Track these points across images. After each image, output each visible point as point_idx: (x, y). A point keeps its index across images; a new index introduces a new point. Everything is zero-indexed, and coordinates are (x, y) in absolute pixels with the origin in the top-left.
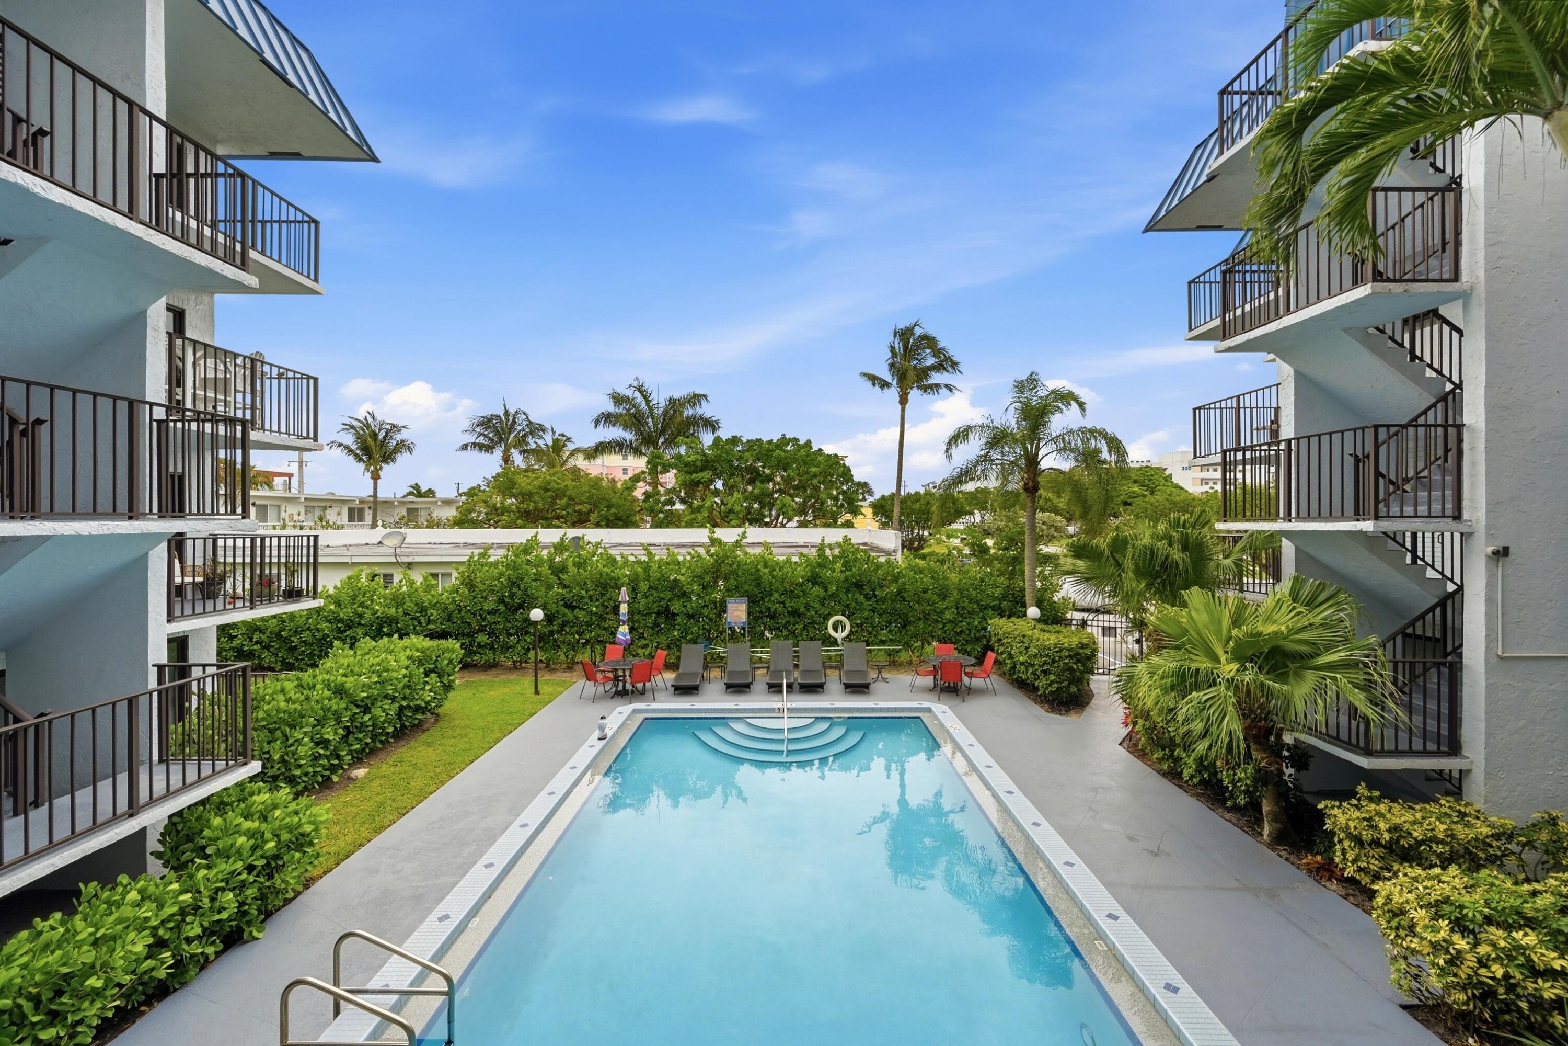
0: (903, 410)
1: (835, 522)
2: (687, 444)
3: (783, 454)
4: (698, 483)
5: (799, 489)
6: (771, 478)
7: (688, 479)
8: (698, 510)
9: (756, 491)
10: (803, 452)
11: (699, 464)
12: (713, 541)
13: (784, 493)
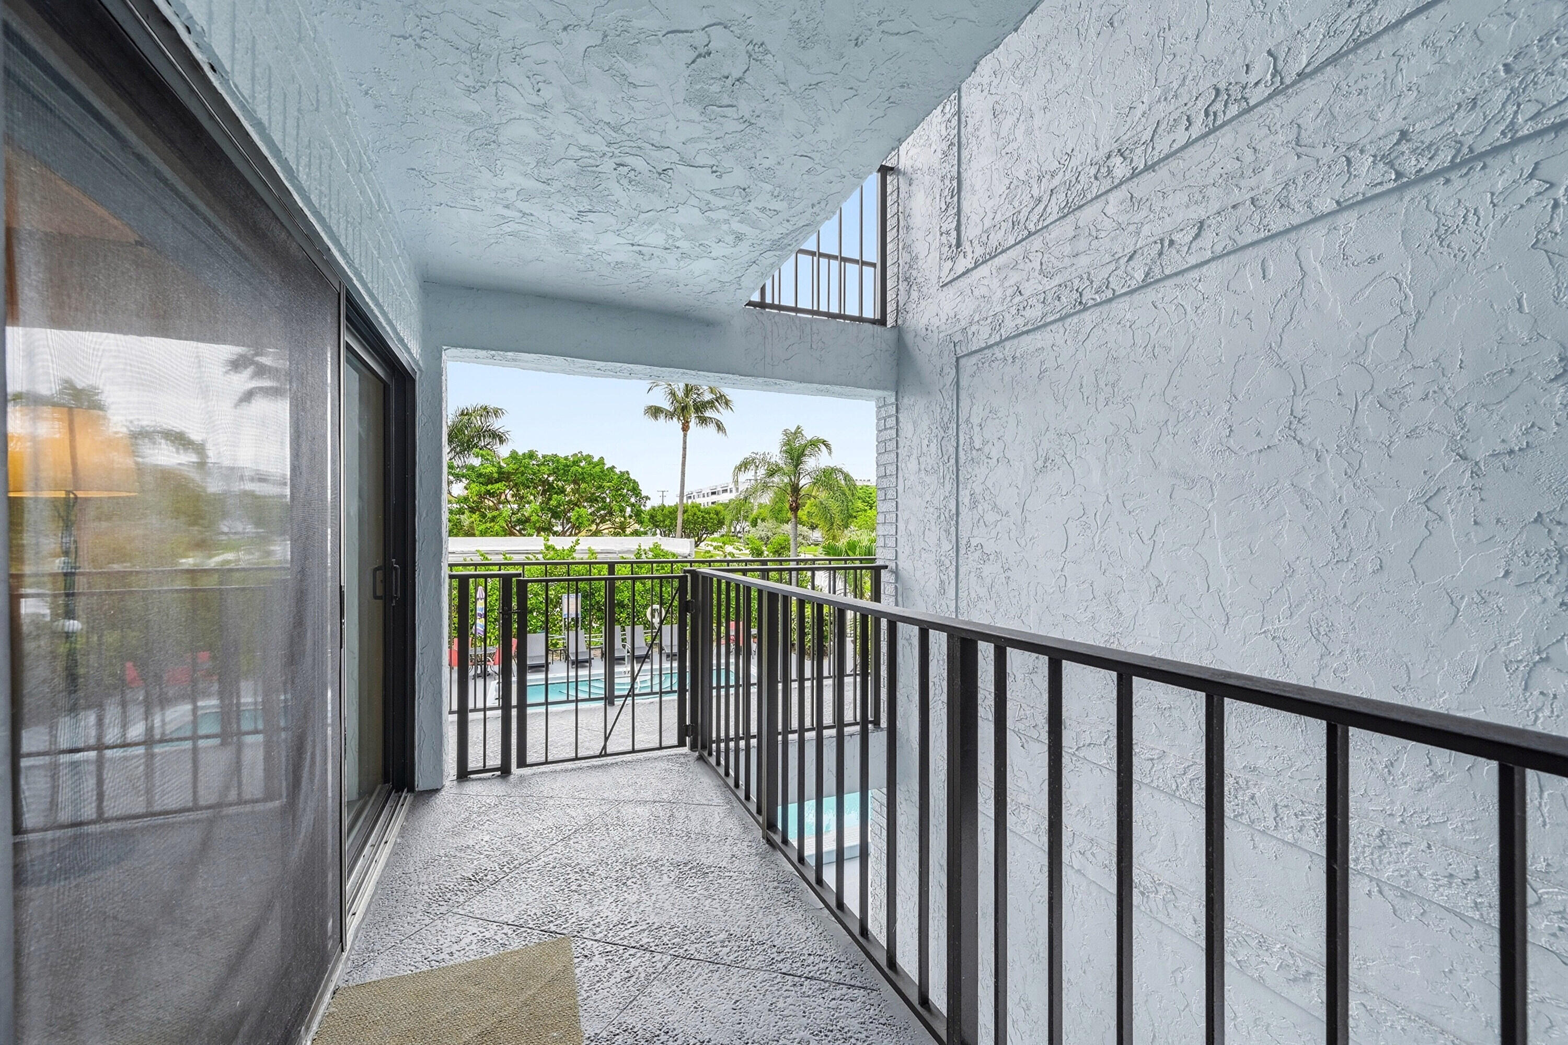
0: (685, 436)
1: (624, 530)
2: (482, 456)
3: (580, 470)
4: (492, 494)
5: (591, 501)
6: (562, 491)
7: (483, 489)
8: (493, 519)
9: (553, 503)
10: (597, 469)
11: (496, 475)
12: (548, 548)
13: (576, 505)
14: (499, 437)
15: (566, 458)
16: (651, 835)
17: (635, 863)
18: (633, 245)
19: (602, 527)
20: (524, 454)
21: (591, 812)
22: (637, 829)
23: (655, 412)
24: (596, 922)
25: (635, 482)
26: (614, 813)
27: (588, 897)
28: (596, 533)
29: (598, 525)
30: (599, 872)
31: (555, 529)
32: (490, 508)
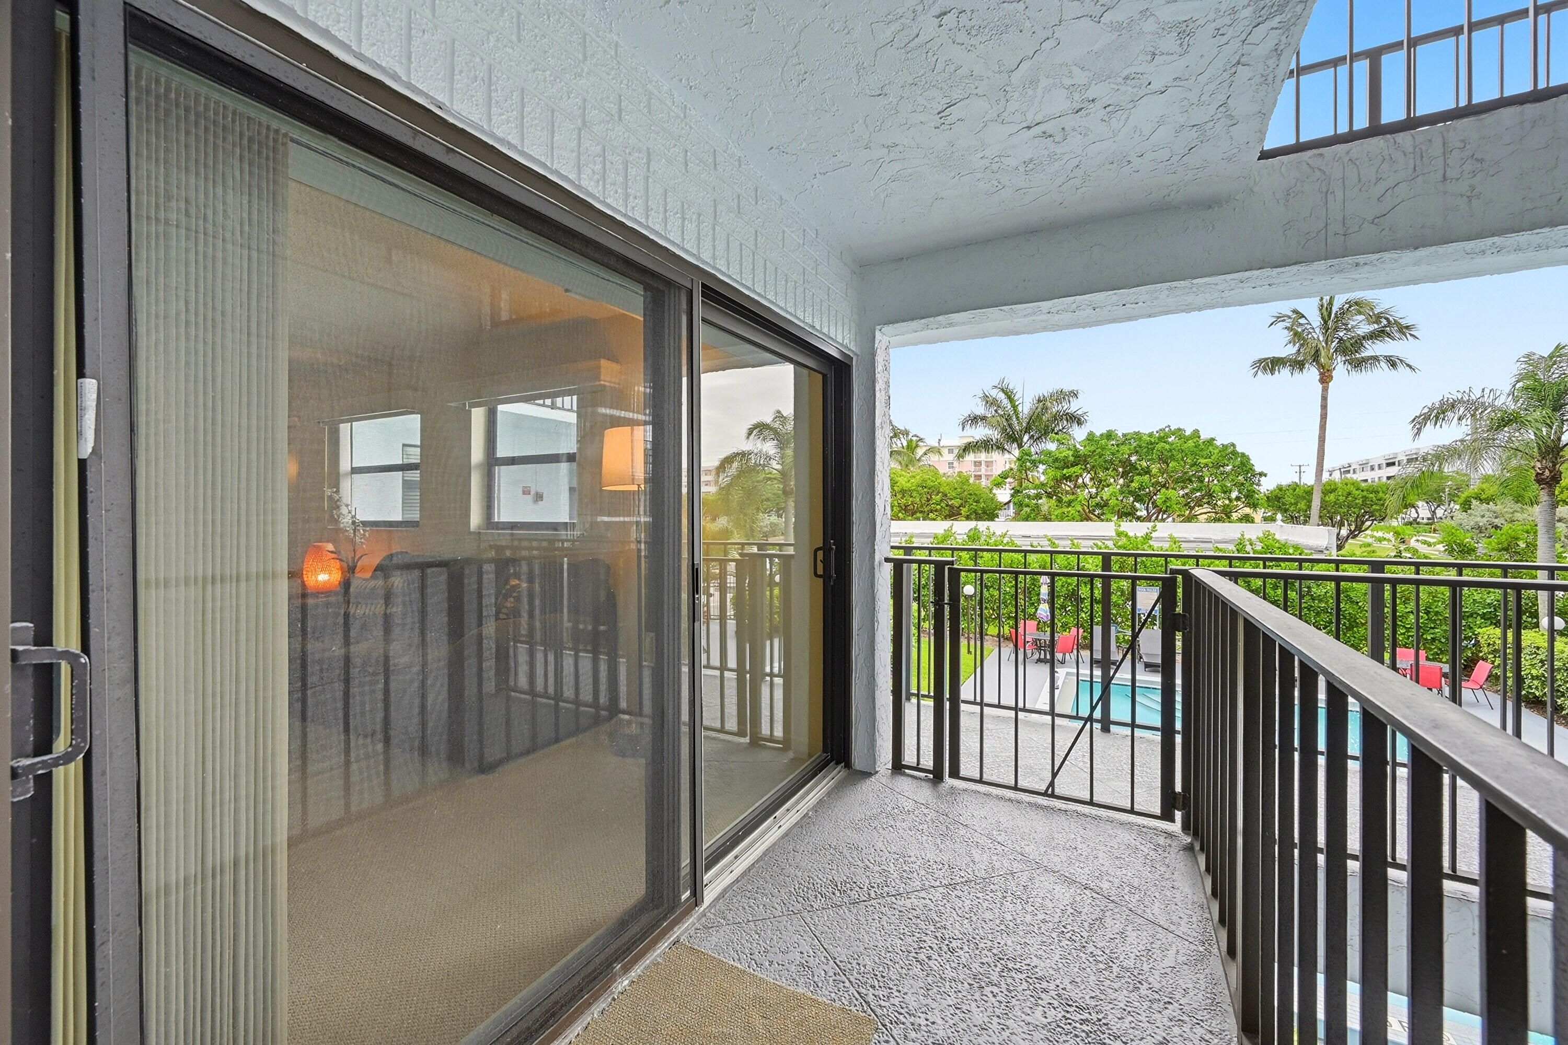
1: (1228, 515)
2: (1058, 440)
3: (1167, 447)
4: (1068, 478)
5: (1183, 482)
6: (1147, 471)
7: (1059, 474)
8: (1069, 504)
9: (1134, 485)
10: (1191, 443)
11: (1071, 459)
12: (1119, 534)
13: (1163, 486)
14: (1075, 419)
15: (1151, 435)
16: (1054, 935)
17: (1010, 965)
18: (1029, 128)
19: (1198, 510)
20: (1102, 435)
21: (998, 865)
22: (1041, 916)
23: (1272, 365)
24: (918, 1021)
25: (1243, 455)
26: (1024, 878)
27: (930, 979)
28: (1189, 519)
29: (1192, 508)
30: (961, 952)
31: (1139, 513)
32: (1067, 492)
